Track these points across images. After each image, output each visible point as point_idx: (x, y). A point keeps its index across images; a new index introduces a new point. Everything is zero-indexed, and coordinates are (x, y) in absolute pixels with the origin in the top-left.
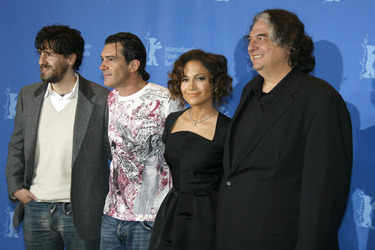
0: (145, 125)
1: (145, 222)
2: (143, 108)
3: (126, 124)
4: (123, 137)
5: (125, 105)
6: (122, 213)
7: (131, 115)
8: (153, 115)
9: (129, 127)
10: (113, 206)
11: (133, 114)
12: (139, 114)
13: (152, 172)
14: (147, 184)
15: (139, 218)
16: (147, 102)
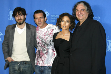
0: (49, 37)
1: (48, 66)
2: (48, 32)
3: (42, 37)
4: (42, 41)
5: (42, 31)
6: (41, 64)
7: (44, 34)
8: (51, 34)
9: (44, 38)
10: (38, 62)
11: (45, 34)
12: (47, 34)
13: (50, 51)
14: (49, 55)
15: (46, 65)
16: (49, 30)
